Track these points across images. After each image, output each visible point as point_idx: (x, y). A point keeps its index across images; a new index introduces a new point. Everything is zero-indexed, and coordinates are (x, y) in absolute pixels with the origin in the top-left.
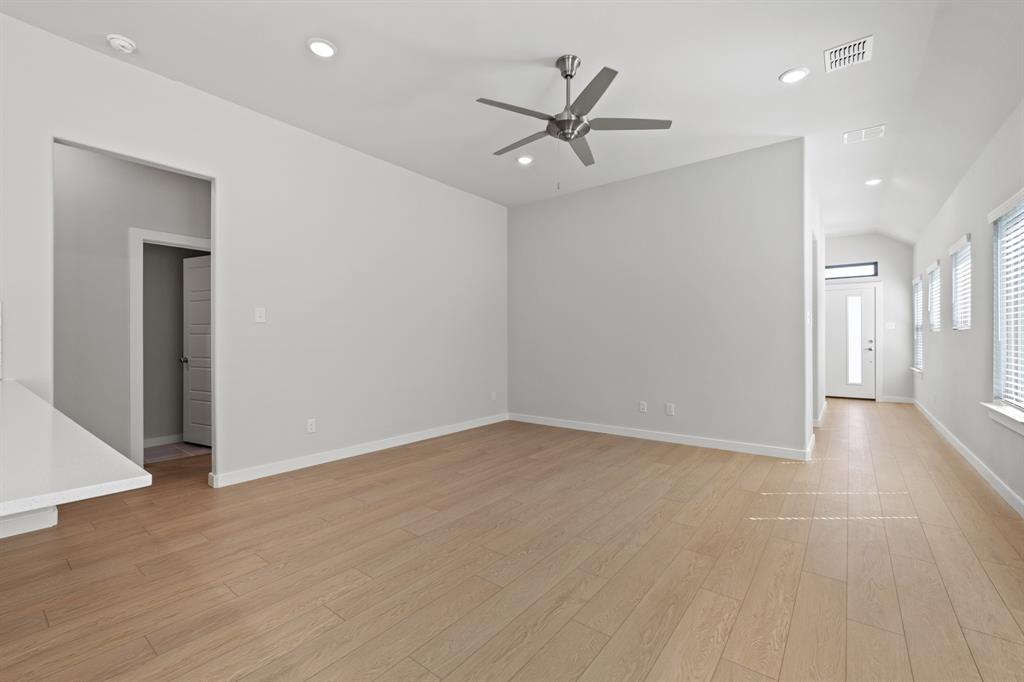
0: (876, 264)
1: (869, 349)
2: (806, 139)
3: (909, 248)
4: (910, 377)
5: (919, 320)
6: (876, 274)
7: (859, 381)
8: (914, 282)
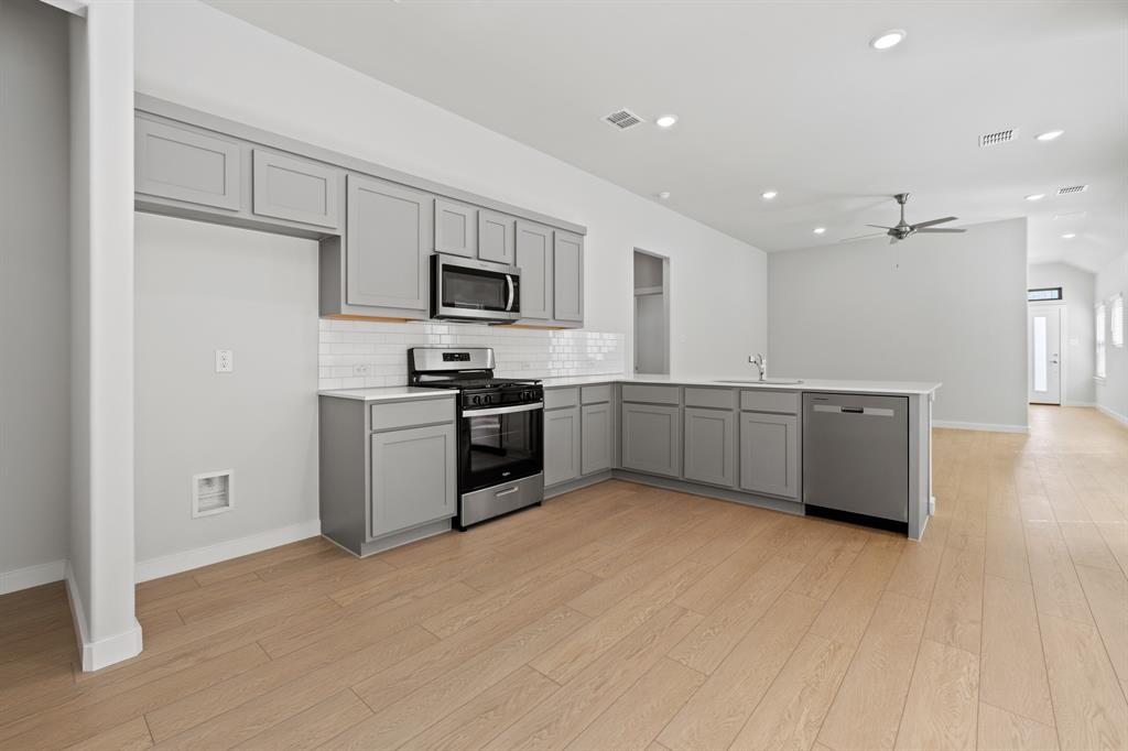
0: (1060, 289)
1: (1054, 362)
2: (1029, 219)
3: (1091, 277)
4: (1092, 384)
5: (1101, 337)
6: (1060, 297)
7: (1044, 389)
8: (1096, 305)
